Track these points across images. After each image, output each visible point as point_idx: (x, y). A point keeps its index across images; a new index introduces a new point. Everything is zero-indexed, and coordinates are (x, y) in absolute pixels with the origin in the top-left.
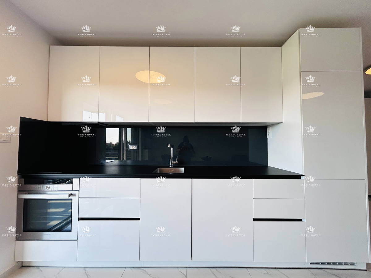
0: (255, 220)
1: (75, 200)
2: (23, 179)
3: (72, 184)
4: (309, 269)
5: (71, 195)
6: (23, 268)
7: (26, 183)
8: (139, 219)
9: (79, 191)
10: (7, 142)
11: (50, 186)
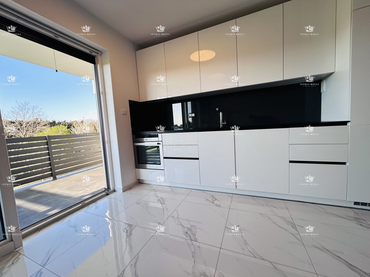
0: (291, 162)
1: (160, 146)
2: (135, 135)
3: (158, 137)
4: (352, 209)
5: (158, 144)
6: (140, 184)
7: (136, 138)
8: (198, 159)
9: (162, 141)
10: (125, 114)
11: (147, 138)
